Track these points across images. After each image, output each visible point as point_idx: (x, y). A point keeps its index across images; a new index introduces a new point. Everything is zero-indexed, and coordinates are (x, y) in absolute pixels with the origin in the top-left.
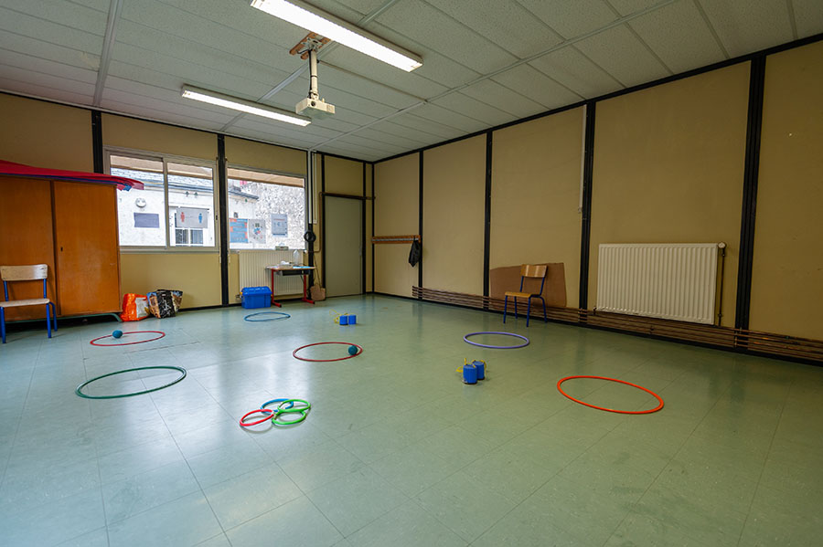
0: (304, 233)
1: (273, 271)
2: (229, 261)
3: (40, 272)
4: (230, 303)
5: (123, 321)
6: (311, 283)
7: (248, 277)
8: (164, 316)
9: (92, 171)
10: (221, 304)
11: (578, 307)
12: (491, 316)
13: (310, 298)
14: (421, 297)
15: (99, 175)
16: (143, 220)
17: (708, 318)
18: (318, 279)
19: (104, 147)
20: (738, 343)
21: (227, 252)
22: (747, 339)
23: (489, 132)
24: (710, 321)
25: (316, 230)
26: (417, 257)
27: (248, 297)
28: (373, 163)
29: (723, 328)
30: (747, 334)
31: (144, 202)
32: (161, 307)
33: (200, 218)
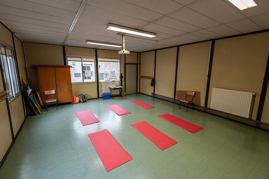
0: (119, 76)
1: (111, 88)
2: (99, 85)
3: (53, 92)
4: (100, 97)
5: (73, 104)
6: (122, 91)
7: (104, 90)
8: (84, 102)
9: (64, 65)
10: (97, 97)
11: (204, 106)
12: (176, 105)
13: (121, 95)
14: (154, 96)
15: (66, 66)
16: (77, 75)
17: (247, 116)
18: (123, 90)
19: (66, 56)
20: (256, 125)
21: (98, 83)
22: (260, 124)
23: (178, 46)
24: (248, 117)
25: (123, 75)
26: (153, 84)
27: (105, 96)
28: (140, 53)
29: (252, 120)
30: (260, 123)
31: (75, 63)
32: (83, 100)
33: (91, 74)
